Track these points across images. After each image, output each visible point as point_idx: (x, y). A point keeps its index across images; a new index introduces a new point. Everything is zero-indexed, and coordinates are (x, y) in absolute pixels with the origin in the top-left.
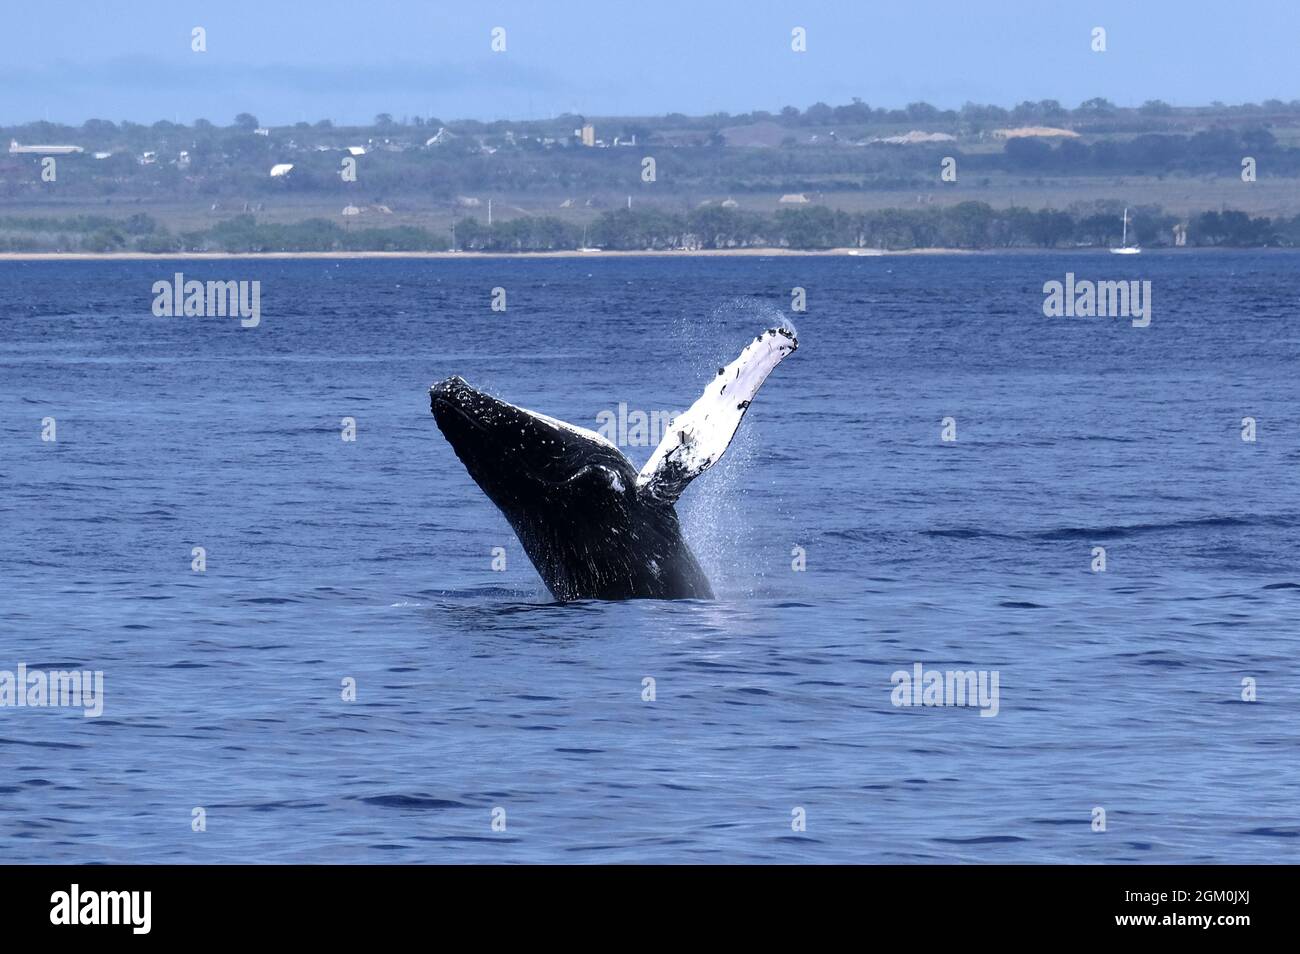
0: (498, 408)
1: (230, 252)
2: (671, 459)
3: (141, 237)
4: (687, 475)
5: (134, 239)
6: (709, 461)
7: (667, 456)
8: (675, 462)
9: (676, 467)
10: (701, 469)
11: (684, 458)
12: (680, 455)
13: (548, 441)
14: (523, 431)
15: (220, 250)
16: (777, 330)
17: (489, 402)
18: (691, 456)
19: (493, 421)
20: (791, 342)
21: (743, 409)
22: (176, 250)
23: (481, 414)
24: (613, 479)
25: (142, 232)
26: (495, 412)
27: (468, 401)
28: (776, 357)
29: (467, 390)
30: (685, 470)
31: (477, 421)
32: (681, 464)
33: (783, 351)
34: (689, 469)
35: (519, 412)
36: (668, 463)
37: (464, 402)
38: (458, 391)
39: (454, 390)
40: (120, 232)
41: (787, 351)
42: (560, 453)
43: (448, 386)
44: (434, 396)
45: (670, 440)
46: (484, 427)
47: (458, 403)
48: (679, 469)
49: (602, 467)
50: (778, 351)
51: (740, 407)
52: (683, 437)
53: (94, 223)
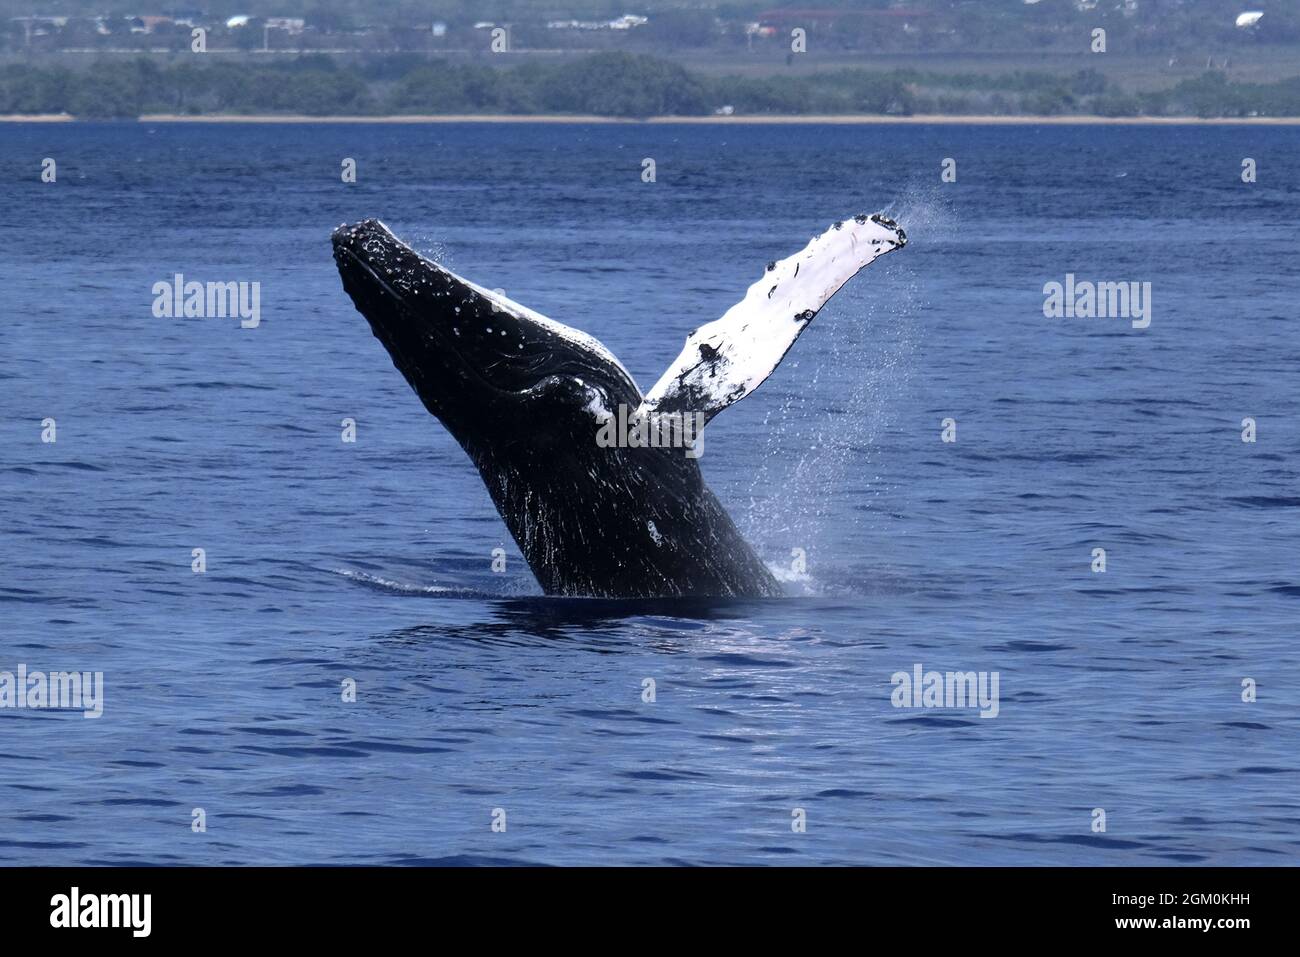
0: (422, 270)
1: (1201, 115)
2: (688, 381)
3: (1093, 97)
4: (709, 406)
5: (1083, 100)
6: (742, 389)
7: (682, 377)
8: (692, 387)
9: (693, 394)
10: (730, 399)
11: (706, 380)
12: (701, 377)
13: (497, 331)
14: (457, 310)
15: (1186, 114)
16: (870, 217)
17: (410, 260)
18: (716, 380)
19: (413, 288)
20: (893, 235)
21: (804, 322)
22: (1134, 113)
23: (396, 275)
24: (591, 399)
25: (1091, 92)
26: (418, 276)
27: (379, 254)
28: (866, 254)
29: (381, 239)
30: (707, 398)
31: (389, 285)
32: (701, 389)
33: (877, 246)
34: (712, 398)
35: (455, 282)
36: (682, 387)
37: (374, 254)
38: (366, 239)
39: (361, 236)
40: (1068, 90)
41: (886, 247)
42: (514, 350)
43: (354, 230)
44: (337, 241)
45: (689, 356)
46: (399, 293)
47: (364, 255)
48: (698, 396)
49: (577, 380)
50: (870, 246)
51: (798, 317)
52: (709, 354)
53: (1032, 81)
